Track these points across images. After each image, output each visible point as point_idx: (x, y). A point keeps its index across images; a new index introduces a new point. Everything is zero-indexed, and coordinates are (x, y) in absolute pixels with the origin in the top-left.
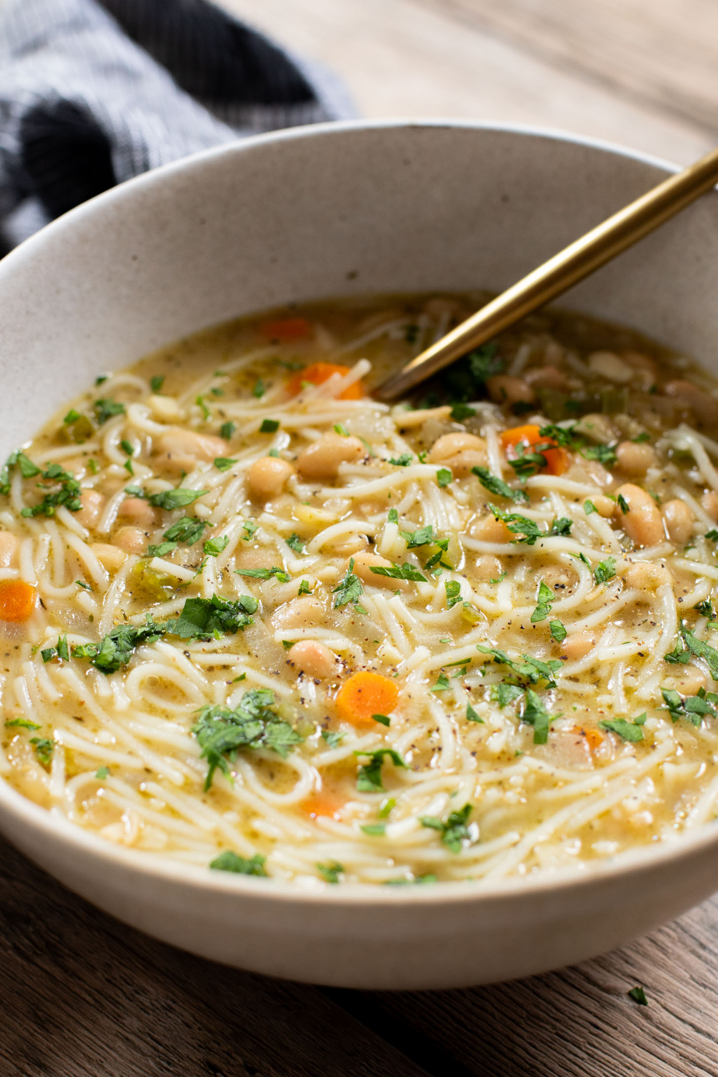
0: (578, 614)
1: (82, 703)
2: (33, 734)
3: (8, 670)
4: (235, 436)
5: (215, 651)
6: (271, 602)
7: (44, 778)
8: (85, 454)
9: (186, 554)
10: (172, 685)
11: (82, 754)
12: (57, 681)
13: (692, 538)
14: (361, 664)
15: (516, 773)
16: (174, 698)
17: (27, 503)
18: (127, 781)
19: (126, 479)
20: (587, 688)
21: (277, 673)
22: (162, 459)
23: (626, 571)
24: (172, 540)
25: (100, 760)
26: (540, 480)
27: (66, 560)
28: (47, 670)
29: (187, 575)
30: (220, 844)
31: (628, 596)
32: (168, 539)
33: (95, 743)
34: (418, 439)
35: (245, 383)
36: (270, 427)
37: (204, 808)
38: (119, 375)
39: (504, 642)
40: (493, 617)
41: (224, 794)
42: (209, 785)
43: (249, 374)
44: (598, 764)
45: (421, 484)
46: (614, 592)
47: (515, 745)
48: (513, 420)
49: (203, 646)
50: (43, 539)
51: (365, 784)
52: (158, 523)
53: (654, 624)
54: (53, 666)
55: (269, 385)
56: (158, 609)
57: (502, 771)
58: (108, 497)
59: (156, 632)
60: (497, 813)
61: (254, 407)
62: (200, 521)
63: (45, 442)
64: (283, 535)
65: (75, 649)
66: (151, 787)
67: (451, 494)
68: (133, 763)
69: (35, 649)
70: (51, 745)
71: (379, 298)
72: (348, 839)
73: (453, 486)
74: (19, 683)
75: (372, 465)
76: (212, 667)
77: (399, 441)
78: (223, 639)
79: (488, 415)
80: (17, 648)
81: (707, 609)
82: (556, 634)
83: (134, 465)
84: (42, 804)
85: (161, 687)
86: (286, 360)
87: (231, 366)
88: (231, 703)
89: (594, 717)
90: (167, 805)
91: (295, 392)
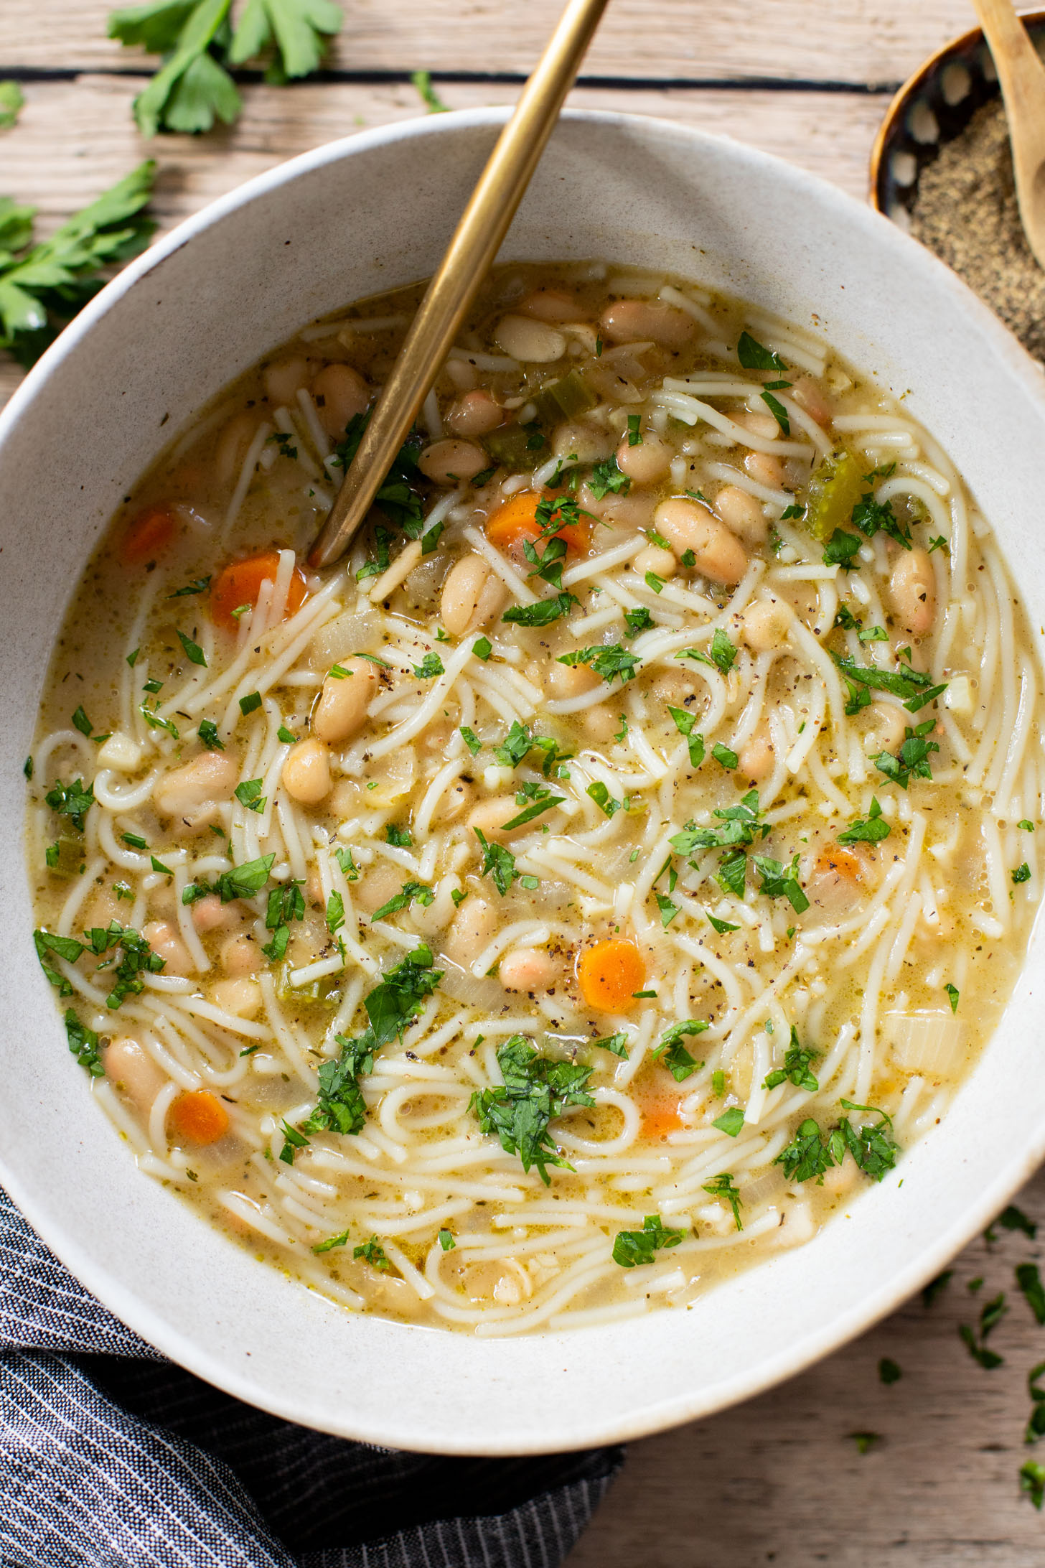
0: (730, 720)
1: (361, 1178)
2: (351, 1245)
3: (265, 1197)
4: (222, 735)
5: (431, 1030)
6: (433, 931)
7: (397, 1282)
8: (100, 880)
9: (306, 933)
10: (424, 1097)
11: (412, 1233)
12: (318, 1174)
13: (770, 528)
14: (575, 941)
15: (801, 953)
16: (436, 1107)
17: (101, 987)
18: (472, 1229)
19: (170, 882)
20: (799, 805)
21: (507, 1008)
22: (180, 829)
23: (742, 635)
24: (279, 926)
25: (431, 1227)
26: (575, 573)
27: (204, 1032)
28: (300, 1170)
29: (331, 965)
30: (605, 1230)
31: (764, 664)
32: (273, 927)
33: (411, 1213)
34: (410, 605)
35: (169, 649)
36: (251, 704)
37: (562, 1205)
38: (38, 742)
39: (684, 807)
40: (656, 790)
41: (567, 1178)
42: (547, 1180)
43: (161, 632)
44: (869, 892)
45: (466, 674)
46: (752, 672)
47: (783, 929)
48: (482, 495)
49: (415, 1033)
50: (159, 1023)
51: (681, 1071)
52: (248, 916)
53: (809, 677)
54: (302, 1160)
55: (195, 631)
56: (340, 1022)
57: (790, 965)
58: (170, 918)
59: (363, 1055)
60: (817, 1015)
61: (209, 682)
62: (288, 885)
63: (47, 895)
64: (379, 837)
65: (304, 1128)
66: (500, 1220)
67: (501, 660)
68: (461, 1207)
69: (267, 1155)
70: (377, 1245)
71: (208, 411)
72: (713, 1142)
73: (498, 649)
74: (289, 1204)
75: (397, 684)
76: (443, 1051)
77: (396, 623)
78: (427, 1011)
79: (457, 515)
80: (248, 1163)
81: (846, 620)
82: (727, 763)
83: (161, 859)
84: (423, 1314)
85: (415, 1107)
86: (183, 582)
87: (135, 639)
88: (494, 1078)
89: (828, 836)
90: (529, 1227)
91: (232, 627)
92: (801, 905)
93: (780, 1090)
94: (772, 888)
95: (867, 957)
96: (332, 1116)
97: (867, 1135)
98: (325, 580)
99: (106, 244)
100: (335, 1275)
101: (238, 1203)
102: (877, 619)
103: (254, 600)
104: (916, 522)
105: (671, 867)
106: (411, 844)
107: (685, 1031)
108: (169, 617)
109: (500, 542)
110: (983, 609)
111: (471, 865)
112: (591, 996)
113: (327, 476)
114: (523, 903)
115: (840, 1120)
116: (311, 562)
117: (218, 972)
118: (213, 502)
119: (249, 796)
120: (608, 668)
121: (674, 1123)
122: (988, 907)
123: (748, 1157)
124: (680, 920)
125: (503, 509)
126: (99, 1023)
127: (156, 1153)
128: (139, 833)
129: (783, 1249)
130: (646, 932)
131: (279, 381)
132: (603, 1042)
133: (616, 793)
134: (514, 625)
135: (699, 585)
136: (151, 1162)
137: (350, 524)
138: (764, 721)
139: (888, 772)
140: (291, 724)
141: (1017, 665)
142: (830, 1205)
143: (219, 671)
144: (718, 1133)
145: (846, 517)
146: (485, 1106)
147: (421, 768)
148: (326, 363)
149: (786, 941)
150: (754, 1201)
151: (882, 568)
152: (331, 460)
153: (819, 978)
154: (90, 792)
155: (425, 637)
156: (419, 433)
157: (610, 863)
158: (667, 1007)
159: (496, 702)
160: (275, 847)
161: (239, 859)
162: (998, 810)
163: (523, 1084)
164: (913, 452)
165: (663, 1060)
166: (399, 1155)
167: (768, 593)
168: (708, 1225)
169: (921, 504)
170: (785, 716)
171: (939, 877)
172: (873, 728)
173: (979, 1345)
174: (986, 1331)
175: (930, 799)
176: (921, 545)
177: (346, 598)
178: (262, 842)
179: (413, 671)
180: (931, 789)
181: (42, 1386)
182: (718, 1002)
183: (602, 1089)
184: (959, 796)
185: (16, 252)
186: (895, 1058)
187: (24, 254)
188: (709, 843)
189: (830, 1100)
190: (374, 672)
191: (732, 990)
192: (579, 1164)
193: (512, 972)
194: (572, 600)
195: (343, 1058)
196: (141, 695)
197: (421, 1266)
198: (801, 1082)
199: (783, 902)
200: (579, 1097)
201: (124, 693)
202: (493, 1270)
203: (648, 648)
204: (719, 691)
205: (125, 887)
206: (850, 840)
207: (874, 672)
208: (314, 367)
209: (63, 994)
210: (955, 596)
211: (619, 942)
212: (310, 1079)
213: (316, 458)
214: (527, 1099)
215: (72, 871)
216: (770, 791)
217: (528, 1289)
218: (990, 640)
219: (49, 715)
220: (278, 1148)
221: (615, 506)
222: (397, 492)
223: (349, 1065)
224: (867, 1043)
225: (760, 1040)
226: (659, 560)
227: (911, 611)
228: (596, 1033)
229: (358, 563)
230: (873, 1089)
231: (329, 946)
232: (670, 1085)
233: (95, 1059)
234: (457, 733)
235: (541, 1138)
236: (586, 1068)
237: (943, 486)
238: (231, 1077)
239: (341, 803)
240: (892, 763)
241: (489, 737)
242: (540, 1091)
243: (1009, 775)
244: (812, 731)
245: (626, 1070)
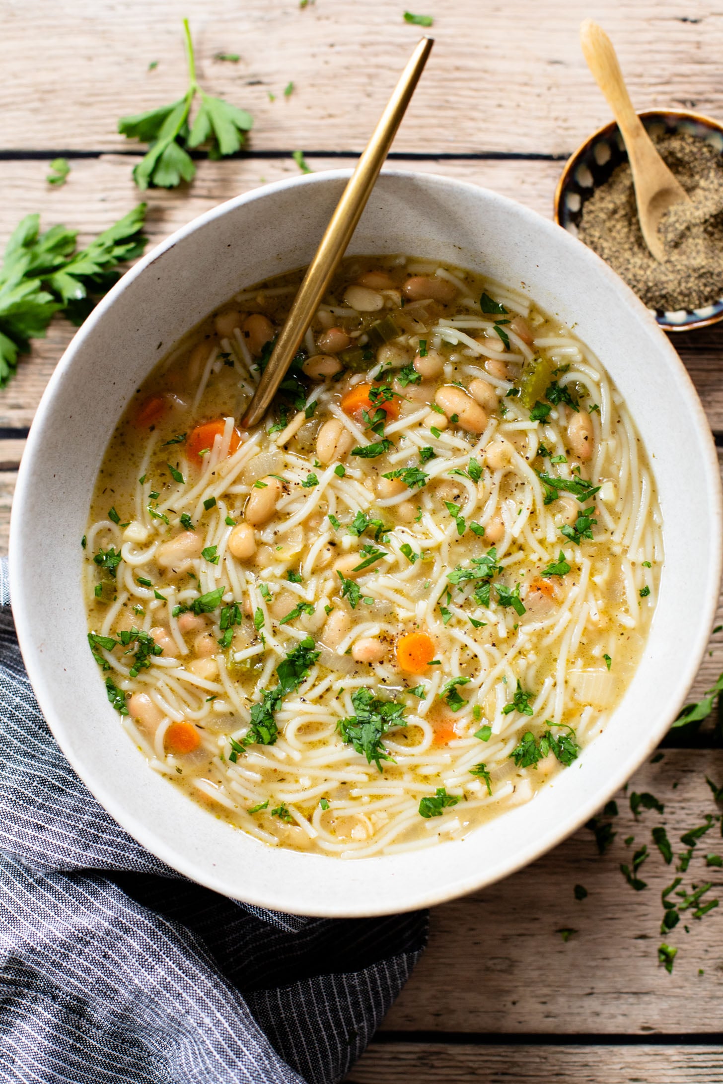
0: (479, 508)
1: (275, 770)
2: (270, 809)
3: (220, 782)
4: (193, 522)
5: (314, 685)
6: (315, 629)
7: (297, 829)
8: (125, 605)
9: (243, 632)
10: (311, 723)
11: (304, 801)
12: (250, 768)
13: (500, 401)
14: (394, 633)
15: (523, 638)
16: (318, 729)
17: (126, 665)
18: (340, 798)
19: (165, 605)
20: (519, 555)
21: (356, 672)
22: (171, 574)
23: (485, 461)
24: (227, 629)
25: (315, 797)
26: (391, 428)
27: (185, 689)
28: (241, 766)
29: (258, 649)
30: (414, 797)
31: (498, 477)
32: (224, 629)
33: (304, 790)
34: (299, 447)
35: (163, 475)
36: (210, 504)
37: (389, 783)
38: (89, 528)
39: (454, 558)
40: (438, 548)
41: (392, 768)
42: (381, 769)
43: (159, 465)
44: (559, 603)
45: (331, 485)
46: (490, 481)
47: (511, 624)
48: (338, 386)
49: (305, 687)
50: (160, 684)
51: (455, 706)
52: (209, 623)
53: (523, 484)
54: (241, 761)
55: (178, 464)
56: (262, 682)
57: (516, 645)
58: (166, 625)
59: (276, 700)
60: (532, 673)
61: (186, 492)
62: (232, 605)
63: (95, 613)
64: (283, 577)
65: (243, 742)
66: (355, 792)
67: (351, 477)
68: (333, 785)
69: (222, 758)
70: (285, 808)
71: (182, 341)
72: (474, 746)
73: (349, 471)
74: (234, 786)
75: (292, 491)
76: (321, 697)
77: (291, 458)
78: (312, 674)
79: (325, 397)
80: (211, 763)
81: (544, 452)
82: (478, 533)
83: (160, 592)
84: (312, 847)
85: (306, 729)
86: (171, 437)
87: (144, 468)
88: (350, 712)
89: (536, 573)
90: (370, 796)
91: (198, 461)
92: (521, 611)
93: (511, 715)
94: (505, 602)
95: (559, 640)
96: (258, 735)
97: (560, 740)
98: (251, 434)
99: (119, 251)
100: (261, 826)
101: (206, 786)
102: (561, 451)
103: (211, 446)
104: (582, 397)
105: (448, 591)
106: (301, 581)
107: (457, 683)
108: (163, 456)
109: (349, 411)
110: (620, 445)
111: (335, 592)
112: (404, 665)
113: (251, 376)
114: (365, 612)
115: (546, 732)
116: (243, 424)
117: (193, 655)
118: (187, 392)
119: (210, 556)
120: (411, 480)
121: (453, 736)
122: (627, 611)
123: (495, 753)
124: (454, 621)
125: (351, 393)
126: (125, 685)
127: (158, 758)
128: (147, 578)
129: (515, 806)
130: (434, 627)
131: (223, 324)
132: (411, 690)
133: (416, 549)
134: (358, 457)
135: (461, 434)
136: (155, 763)
137: (265, 403)
138: (498, 509)
139: (569, 536)
140: (233, 515)
141: (640, 475)
142: (541, 780)
143: (192, 486)
144: (478, 740)
145: (542, 394)
146: (345, 728)
147: (306, 538)
148: (250, 314)
149: (513, 632)
150: (498, 779)
151: (563, 423)
152: (253, 367)
153: (532, 652)
154: (119, 555)
155: (308, 465)
156: (302, 350)
157: (413, 589)
158: (447, 670)
159: (348, 500)
160: (225, 583)
161: (204, 591)
162: (631, 556)
163: (366, 714)
164: (579, 358)
165: (445, 700)
166: (296, 756)
167: (499, 437)
168: (473, 793)
169: (584, 386)
170: (510, 505)
171: (599, 595)
172: (559, 512)
173: (632, 876)
174: (636, 868)
175: (592, 550)
176: (585, 409)
177: (263, 443)
178: (217, 581)
179: (301, 483)
180: (592, 545)
181: (93, 893)
182: (476, 667)
183: (411, 716)
184: (609, 549)
185: (67, 256)
186: (576, 696)
187: (72, 257)
188: (469, 577)
189: (540, 721)
190: (279, 485)
191: (483, 659)
192: (399, 759)
193: (359, 652)
194: (390, 443)
195: (265, 701)
196: (148, 500)
197: (310, 819)
198: (524, 710)
199: (510, 610)
200: (398, 721)
201: (138, 500)
202: (350, 822)
203: (433, 469)
204: (473, 493)
205: (140, 607)
206: (548, 574)
207: (560, 480)
208: (243, 316)
209: (104, 669)
210: (604, 437)
211: (419, 633)
212: (246, 715)
213: (245, 367)
214: (369, 723)
215: (109, 599)
216: (502, 548)
217: (371, 832)
218: (624, 461)
219: (95, 513)
220: (228, 754)
221: (413, 390)
222: (290, 384)
223: (268, 705)
224: (560, 688)
225: (500, 687)
226: (439, 420)
227: (580, 446)
228: (407, 686)
229: (269, 425)
230: (564, 714)
231: (256, 639)
232: (449, 714)
233: (123, 706)
234: (326, 518)
235: (377, 744)
236: (401, 705)
237: (596, 376)
238: (200, 714)
239: (262, 559)
240: (571, 531)
241: (343, 520)
242: (376, 718)
243: (637, 536)
244: (526, 514)
245: (424, 706)
